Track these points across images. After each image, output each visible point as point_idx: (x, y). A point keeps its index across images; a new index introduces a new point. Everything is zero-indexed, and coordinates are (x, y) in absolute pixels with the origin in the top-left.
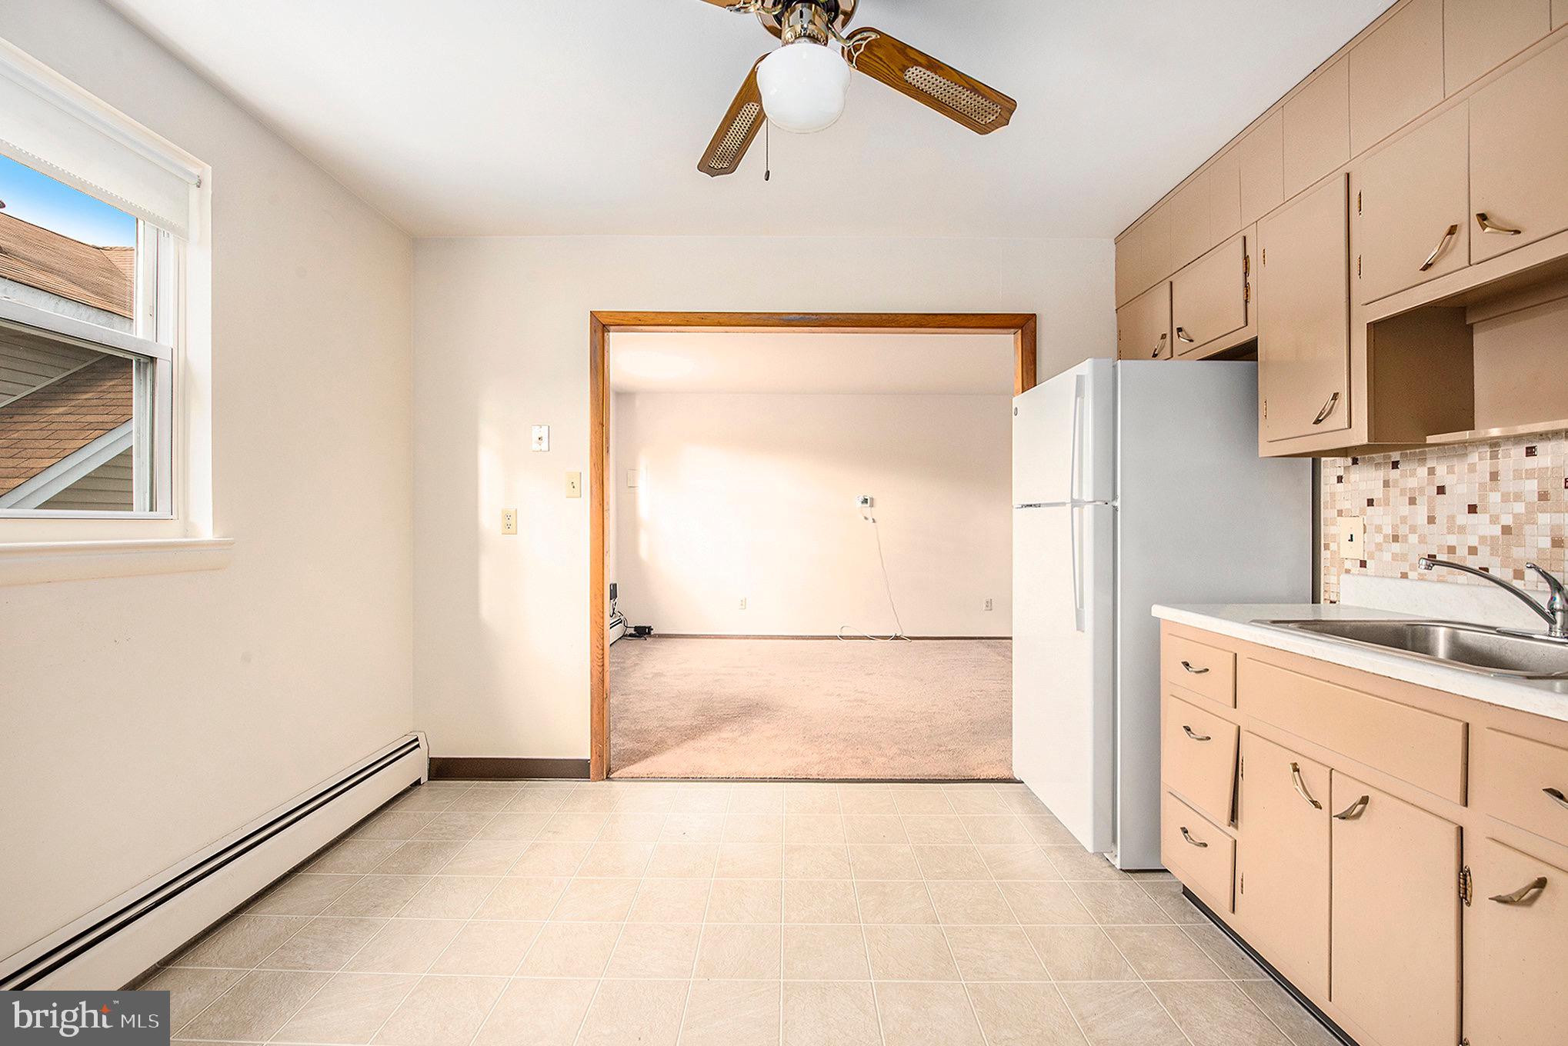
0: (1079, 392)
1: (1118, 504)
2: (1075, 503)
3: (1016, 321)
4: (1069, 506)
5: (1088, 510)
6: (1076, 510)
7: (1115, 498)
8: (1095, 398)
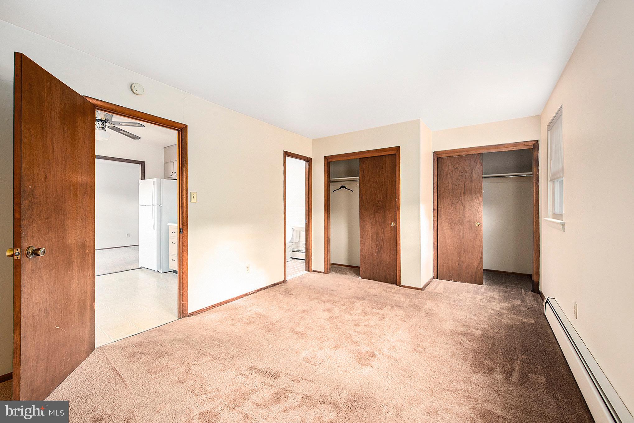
0: (154, 184)
1: (162, 205)
2: (153, 205)
3: (140, 162)
4: (152, 206)
5: (156, 207)
6: (153, 206)
7: (161, 204)
8: (157, 186)
